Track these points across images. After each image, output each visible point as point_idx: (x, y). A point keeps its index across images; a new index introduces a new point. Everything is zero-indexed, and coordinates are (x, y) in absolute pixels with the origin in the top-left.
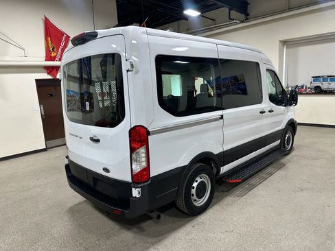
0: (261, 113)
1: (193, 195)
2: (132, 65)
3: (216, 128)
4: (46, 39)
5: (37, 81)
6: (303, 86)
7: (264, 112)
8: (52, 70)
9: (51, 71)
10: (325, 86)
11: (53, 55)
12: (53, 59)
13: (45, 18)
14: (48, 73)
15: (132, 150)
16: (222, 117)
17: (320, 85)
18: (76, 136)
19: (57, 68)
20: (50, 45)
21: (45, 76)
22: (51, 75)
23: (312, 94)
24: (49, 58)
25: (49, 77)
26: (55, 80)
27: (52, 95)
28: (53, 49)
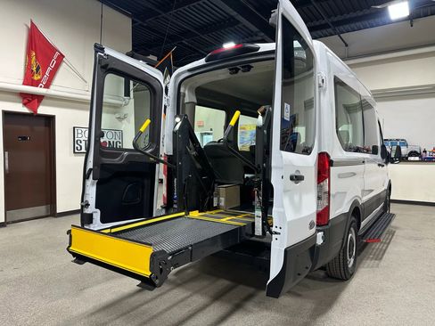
2: (323, 81)
4: (28, 54)
5: (6, 114)
8: (31, 99)
9: (29, 101)
11: (36, 78)
12: (35, 84)
13: (32, 23)
14: (25, 104)
16: (364, 162)
19: (39, 98)
20: (33, 62)
21: (19, 107)
22: (29, 108)
24: (29, 80)
25: (25, 110)
26: (35, 116)
27: (25, 138)
28: (37, 70)
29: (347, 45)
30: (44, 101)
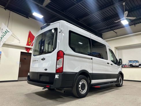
0: (107, 63)
1: (80, 88)
2: (61, 30)
3: (90, 62)
4: (28, 38)
5: (22, 53)
6: (125, 65)
7: (109, 64)
8: (28, 49)
10: (134, 64)
11: (29, 44)
12: (29, 45)
13: (30, 31)
14: (26, 50)
15: (57, 60)
16: (92, 59)
17: (132, 64)
18: (35, 61)
19: (30, 49)
20: (29, 40)
22: (27, 51)
23: (129, 67)
24: (28, 44)
25: (26, 52)
26: (28, 53)
27: (25, 59)
28: (30, 42)
29: (116, 33)
30: (31, 49)
